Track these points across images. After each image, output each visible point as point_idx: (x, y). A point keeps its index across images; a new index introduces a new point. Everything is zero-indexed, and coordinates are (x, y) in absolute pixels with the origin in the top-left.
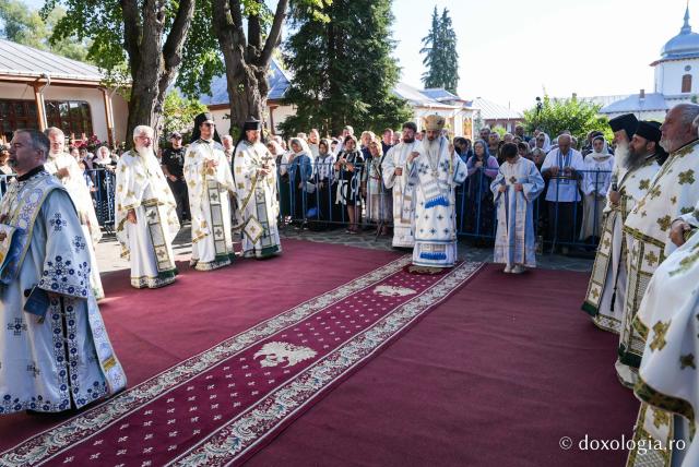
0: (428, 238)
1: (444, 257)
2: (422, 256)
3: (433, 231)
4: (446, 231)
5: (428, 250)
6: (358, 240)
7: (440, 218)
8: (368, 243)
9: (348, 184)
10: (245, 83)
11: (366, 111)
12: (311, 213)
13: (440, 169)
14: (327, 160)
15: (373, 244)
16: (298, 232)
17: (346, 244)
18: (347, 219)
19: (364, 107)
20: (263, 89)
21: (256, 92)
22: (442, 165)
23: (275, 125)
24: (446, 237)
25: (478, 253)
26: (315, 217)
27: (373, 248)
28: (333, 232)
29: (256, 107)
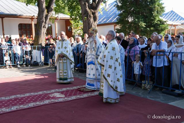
4: (94, 75)
7: (92, 69)
10: (87, 17)
11: (145, 26)
19: (143, 25)
20: (95, 19)
21: (92, 20)
22: (93, 48)
29: (92, 25)
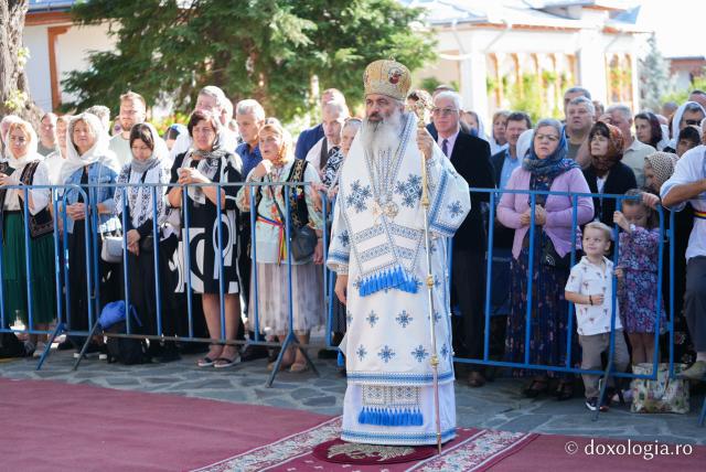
0: (373, 370)
1: (417, 420)
2: (363, 419)
3: (386, 354)
4: (420, 353)
5: (377, 403)
6: (226, 384)
7: (404, 319)
8: (249, 391)
9: (207, 237)
11: (305, 41)
12: (109, 314)
13: (398, 198)
14: (151, 178)
15: (260, 394)
16: (76, 365)
17: (191, 393)
18: (201, 329)
19: (297, 29)
22: (402, 189)
23: (61, 77)
24: (420, 368)
25: (526, 412)
26: (117, 326)
27: (259, 402)
28: (167, 365)
